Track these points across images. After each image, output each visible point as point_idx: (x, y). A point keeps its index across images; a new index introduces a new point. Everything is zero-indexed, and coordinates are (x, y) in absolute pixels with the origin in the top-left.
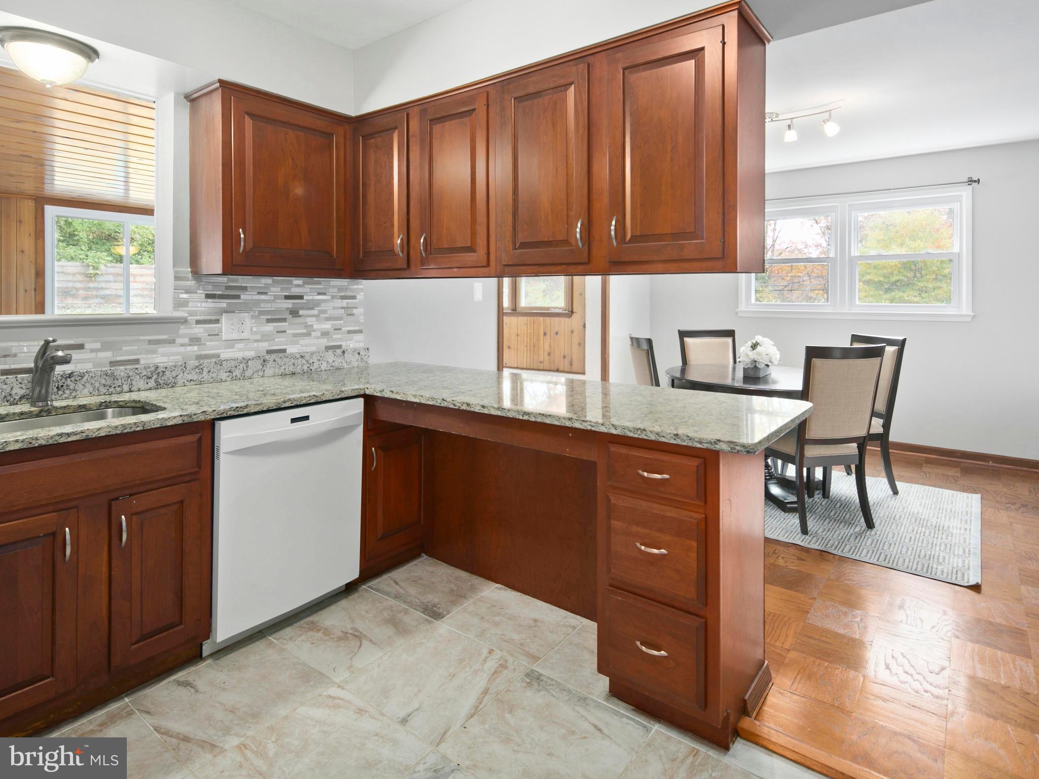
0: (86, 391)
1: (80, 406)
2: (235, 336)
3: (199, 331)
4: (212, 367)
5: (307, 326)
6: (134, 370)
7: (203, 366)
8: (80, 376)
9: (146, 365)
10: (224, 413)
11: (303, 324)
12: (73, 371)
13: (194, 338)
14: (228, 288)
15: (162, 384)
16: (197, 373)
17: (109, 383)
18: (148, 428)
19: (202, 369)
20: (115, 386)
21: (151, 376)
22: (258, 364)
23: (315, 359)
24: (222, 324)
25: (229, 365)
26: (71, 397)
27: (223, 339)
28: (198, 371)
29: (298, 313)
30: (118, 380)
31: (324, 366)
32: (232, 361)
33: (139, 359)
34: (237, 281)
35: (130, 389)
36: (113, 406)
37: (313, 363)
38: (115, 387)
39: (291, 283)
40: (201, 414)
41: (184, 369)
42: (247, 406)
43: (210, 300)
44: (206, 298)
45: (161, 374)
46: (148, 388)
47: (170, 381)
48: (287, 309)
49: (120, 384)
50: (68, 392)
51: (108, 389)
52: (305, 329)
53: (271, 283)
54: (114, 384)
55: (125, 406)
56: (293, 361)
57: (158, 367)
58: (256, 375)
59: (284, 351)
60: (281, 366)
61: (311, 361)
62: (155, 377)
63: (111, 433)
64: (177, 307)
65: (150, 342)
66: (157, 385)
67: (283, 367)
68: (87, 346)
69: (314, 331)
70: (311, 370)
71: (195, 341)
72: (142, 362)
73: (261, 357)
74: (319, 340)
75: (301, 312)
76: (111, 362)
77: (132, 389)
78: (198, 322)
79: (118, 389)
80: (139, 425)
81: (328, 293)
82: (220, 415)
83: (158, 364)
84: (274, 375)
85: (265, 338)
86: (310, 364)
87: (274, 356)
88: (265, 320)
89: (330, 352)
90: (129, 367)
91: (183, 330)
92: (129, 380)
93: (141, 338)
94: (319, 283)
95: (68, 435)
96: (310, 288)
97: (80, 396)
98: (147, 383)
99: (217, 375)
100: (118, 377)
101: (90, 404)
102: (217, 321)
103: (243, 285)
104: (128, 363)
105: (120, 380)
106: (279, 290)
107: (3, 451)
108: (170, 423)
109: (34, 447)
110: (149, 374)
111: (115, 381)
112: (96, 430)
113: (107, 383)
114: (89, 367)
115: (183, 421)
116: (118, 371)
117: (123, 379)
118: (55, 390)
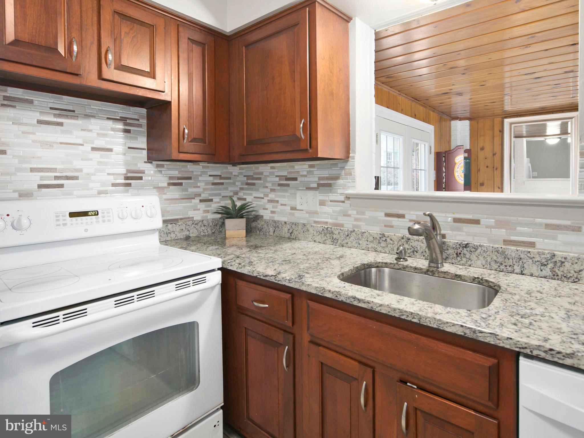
1: (456, 275)
6: (526, 253)
8: (474, 248)
9: (540, 251)
10: (526, 348)
12: (469, 242)
15: (560, 276)
17: (500, 259)
18: (424, 324)
20: (506, 264)
21: (546, 263)
26: (467, 265)
30: (509, 259)
33: (534, 243)
35: (522, 271)
36: (484, 284)
38: (506, 266)
40: (489, 335)
42: (570, 355)
45: (559, 264)
46: (542, 276)
47: (571, 275)
49: (511, 264)
50: (464, 259)
51: (499, 266)
54: (505, 262)
55: (493, 287)
57: (555, 255)
62: (551, 265)
63: (390, 314)
65: (548, 226)
66: (553, 275)
68: (482, 221)
72: (538, 246)
76: (504, 241)
79: (510, 269)
80: (415, 317)
82: (520, 348)
83: (557, 253)
90: (521, 249)
92: (521, 261)
93: (538, 220)
95: (359, 300)
97: (474, 265)
98: (541, 270)
100: (509, 256)
101: (464, 276)
104: (522, 244)
105: (511, 260)
107: (323, 295)
108: (449, 330)
109: (339, 301)
110: (544, 261)
111: (507, 260)
112: (378, 305)
113: (498, 260)
114: (485, 243)
115: (465, 334)
116: (510, 251)
117: (514, 261)
118: (455, 255)
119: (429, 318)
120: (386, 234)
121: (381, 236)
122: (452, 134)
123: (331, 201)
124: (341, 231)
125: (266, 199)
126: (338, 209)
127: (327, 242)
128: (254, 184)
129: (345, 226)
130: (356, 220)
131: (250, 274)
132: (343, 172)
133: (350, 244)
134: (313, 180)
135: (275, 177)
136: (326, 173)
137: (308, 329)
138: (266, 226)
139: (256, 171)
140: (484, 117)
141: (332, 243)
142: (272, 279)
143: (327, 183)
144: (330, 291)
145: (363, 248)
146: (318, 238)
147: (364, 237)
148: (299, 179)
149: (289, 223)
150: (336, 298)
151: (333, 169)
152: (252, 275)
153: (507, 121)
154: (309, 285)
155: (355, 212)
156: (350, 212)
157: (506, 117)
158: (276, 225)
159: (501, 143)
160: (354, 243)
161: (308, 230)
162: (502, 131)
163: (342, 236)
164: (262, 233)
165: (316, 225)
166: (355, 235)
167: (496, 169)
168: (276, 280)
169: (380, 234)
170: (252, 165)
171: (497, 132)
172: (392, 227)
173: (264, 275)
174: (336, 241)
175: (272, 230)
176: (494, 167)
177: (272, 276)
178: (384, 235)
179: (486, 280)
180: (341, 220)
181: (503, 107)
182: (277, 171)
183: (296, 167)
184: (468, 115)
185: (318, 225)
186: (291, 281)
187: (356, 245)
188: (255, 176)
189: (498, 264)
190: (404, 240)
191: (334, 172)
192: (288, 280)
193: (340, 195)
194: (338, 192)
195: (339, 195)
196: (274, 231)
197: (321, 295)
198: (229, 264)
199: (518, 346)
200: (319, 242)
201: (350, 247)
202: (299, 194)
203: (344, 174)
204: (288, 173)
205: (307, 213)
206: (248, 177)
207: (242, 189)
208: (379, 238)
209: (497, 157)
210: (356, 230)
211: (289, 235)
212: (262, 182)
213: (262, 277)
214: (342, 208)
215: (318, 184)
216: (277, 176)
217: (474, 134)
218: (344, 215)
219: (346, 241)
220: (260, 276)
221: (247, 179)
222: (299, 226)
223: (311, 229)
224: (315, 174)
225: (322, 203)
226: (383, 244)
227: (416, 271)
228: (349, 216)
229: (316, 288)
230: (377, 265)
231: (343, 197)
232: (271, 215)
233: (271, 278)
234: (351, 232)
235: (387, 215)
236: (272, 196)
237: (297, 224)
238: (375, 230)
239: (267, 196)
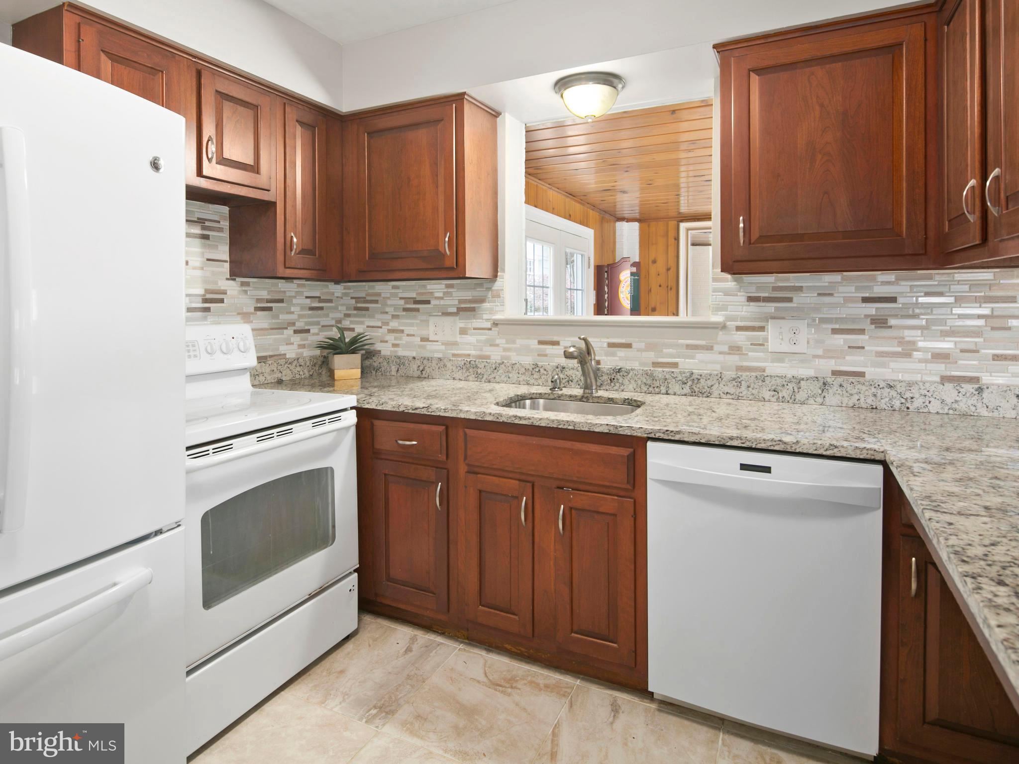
0: (631, 387)
1: (609, 399)
2: (785, 347)
3: (741, 338)
4: (752, 381)
5: (901, 341)
6: (670, 373)
7: (742, 379)
8: (627, 372)
9: (682, 370)
10: (651, 433)
11: (896, 338)
12: (621, 367)
13: (734, 347)
14: (775, 289)
15: (697, 392)
16: (734, 386)
17: (649, 382)
18: (578, 429)
19: (740, 382)
20: (654, 386)
21: (686, 382)
22: (816, 388)
23: (915, 392)
24: (768, 332)
25: (773, 382)
26: (620, 390)
27: (770, 351)
28: (736, 384)
29: (886, 323)
30: (656, 380)
31: (935, 407)
32: (777, 378)
33: (677, 363)
34: (788, 280)
35: (667, 391)
37: (912, 398)
38: (654, 388)
39: (874, 279)
41: (720, 379)
42: (678, 432)
43: (752, 304)
44: (748, 301)
45: (696, 381)
46: (683, 394)
47: (705, 391)
48: (866, 316)
49: (658, 385)
50: (617, 385)
51: (648, 388)
52: (898, 346)
53: (840, 281)
54: (653, 384)
56: (874, 390)
57: (692, 374)
58: (811, 401)
59: (862, 374)
60: (852, 395)
61: (908, 395)
62: (690, 383)
63: (549, 426)
64: (716, 311)
65: (688, 347)
66: (692, 392)
67: (857, 397)
68: (634, 345)
69: (917, 350)
70: (908, 408)
71: (735, 349)
72: (680, 366)
73: (819, 379)
74: (928, 365)
75: (892, 322)
76: (653, 363)
77: (669, 392)
78: (739, 329)
79: (657, 390)
80: (571, 424)
81: (950, 292)
82: (648, 434)
83: (694, 371)
84: (840, 405)
85: (828, 354)
86: (906, 399)
87: (840, 380)
88: (830, 330)
89: (949, 386)
90: (666, 370)
91: (721, 336)
92: (666, 382)
93: (680, 341)
94: (930, 278)
96: (911, 286)
97: (626, 390)
98: (683, 389)
99: (759, 392)
100: (656, 378)
101: (616, 398)
102: (762, 329)
103: (796, 285)
104: (667, 365)
105: (658, 381)
106: (853, 289)
107: (483, 419)
108: (597, 430)
109: (500, 422)
110: (684, 379)
111: (654, 382)
112: (538, 420)
113: (647, 382)
114: (636, 365)
115: (610, 431)
116: (657, 372)
117: (661, 381)
118: (609, 381)
119: (582, 423)
120: (540, 364)
121: (533, 367)
122: (617, 240)
123: (475, 329)
124: (487, 364)
125: (385, 329)
126: (483, 338)
127: (470, 378)
128: (367, 309)
129: (492, 357)
130: (505, 350)
131: (394, 410)
132: (490, 294)
133: (498, 379)
134: (451, 303)
135: (398, 299)
136: (468, 295)
137: (465, 458)
138: (385, 364)
139: (371, 291)
140: (657, 219)
141: (476, 379)
142: (424, 412)
143: (469, 307)
144: (490, 414)
145: (513, 382)
146: (458, 375)
147: (515, 369)
148: (433, 302)
149: (418, 358)
150: (497, 420)
151: (478, 290)
152: (398, 410)
153: (683, 226)
154: (467, 411)
155: (504, 341)
156: (498, 341)
157: (682, 221)
158: (401, 362)
159: (676, 254)
160: (503, 377)
161: (445, 366)
162: (677, 239)
163: (489, 370)
164: (380, 374)
165: (455, 359)
166: (504, 367)
167: (671, 289)
168: (429, 412)
169: (533, 365)
170: (364, 283)
171: (672, 241)
172: (546, 355)
173: (414, 408)
174: (481, 377)
175: (394, 369)
176: (668, 287)
177: (423, 408)
178: (537, 365)
179: (635, 400)
180: (488, 351)
181: (678, 209)
182: (401, 291)
183: (429, 287)
184: (637, 216)
185: (458, 359)
186: (446, 411)
187: (505, 379)
188: (369, 298)
189: (648, 387)
190: (559, 369)
191: (478, 293)
192: (444, 409)
193: (486, 322)
194: (484, 318)
195: (484, 321)
196: (398, 370)
197: (481, 419)
198: (365, 402)
199: (646, 432)
200: (459, 379)
201: (499, 383)
202: (432, 320)
203: (490, 296)
204: (417, 294)
205: (443, 344)
206: (357, 299)
207: (347, 316)
208: (531, 369)
209: (672, 273)
210: (506, 361)
211: (419, 373)
212: (380, 306)
213: (410, 411)
214: (489, 337)
215: (457, 308)
216: (401, 298)
217: (645, 242)
218: (491, 345)
219: (493, 376)
220: (408, 410)
221: (356, 302)
222: (433, 361)
223: (449, 365)
224: (454, 295)
225: (463, 331)
226: (536, 376)
227: (571, 399)
228: (497, 345)
229: (476, 413)
230: (530, 396)
231: (490, 323)
232: (393, 349)
233: (423, 410)
234: (500, 364)
235: (541, 343)
236: (394, 324)
237: (430, 359)
238: (527, 360)
239: (387, 324)
